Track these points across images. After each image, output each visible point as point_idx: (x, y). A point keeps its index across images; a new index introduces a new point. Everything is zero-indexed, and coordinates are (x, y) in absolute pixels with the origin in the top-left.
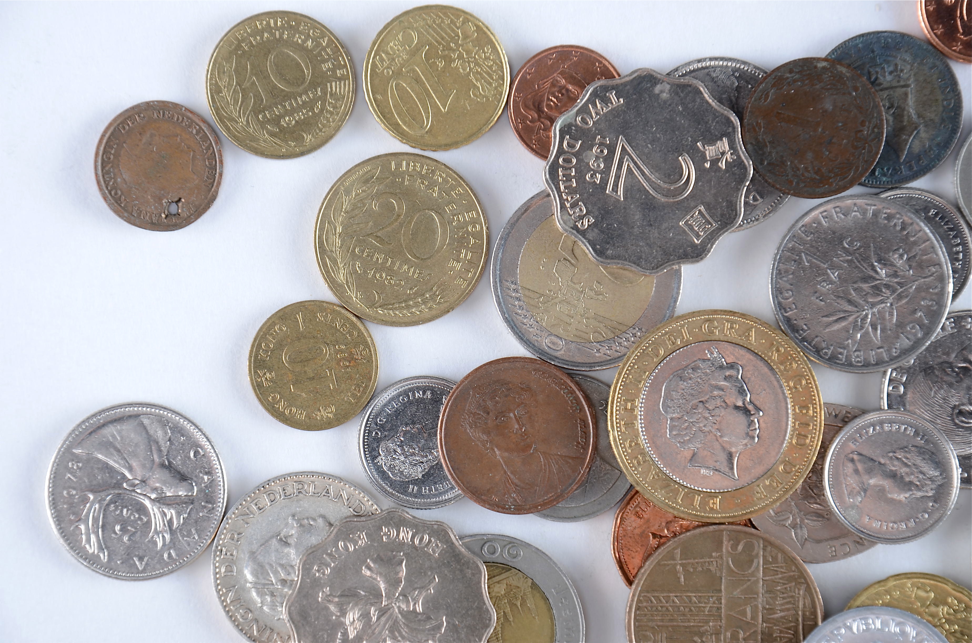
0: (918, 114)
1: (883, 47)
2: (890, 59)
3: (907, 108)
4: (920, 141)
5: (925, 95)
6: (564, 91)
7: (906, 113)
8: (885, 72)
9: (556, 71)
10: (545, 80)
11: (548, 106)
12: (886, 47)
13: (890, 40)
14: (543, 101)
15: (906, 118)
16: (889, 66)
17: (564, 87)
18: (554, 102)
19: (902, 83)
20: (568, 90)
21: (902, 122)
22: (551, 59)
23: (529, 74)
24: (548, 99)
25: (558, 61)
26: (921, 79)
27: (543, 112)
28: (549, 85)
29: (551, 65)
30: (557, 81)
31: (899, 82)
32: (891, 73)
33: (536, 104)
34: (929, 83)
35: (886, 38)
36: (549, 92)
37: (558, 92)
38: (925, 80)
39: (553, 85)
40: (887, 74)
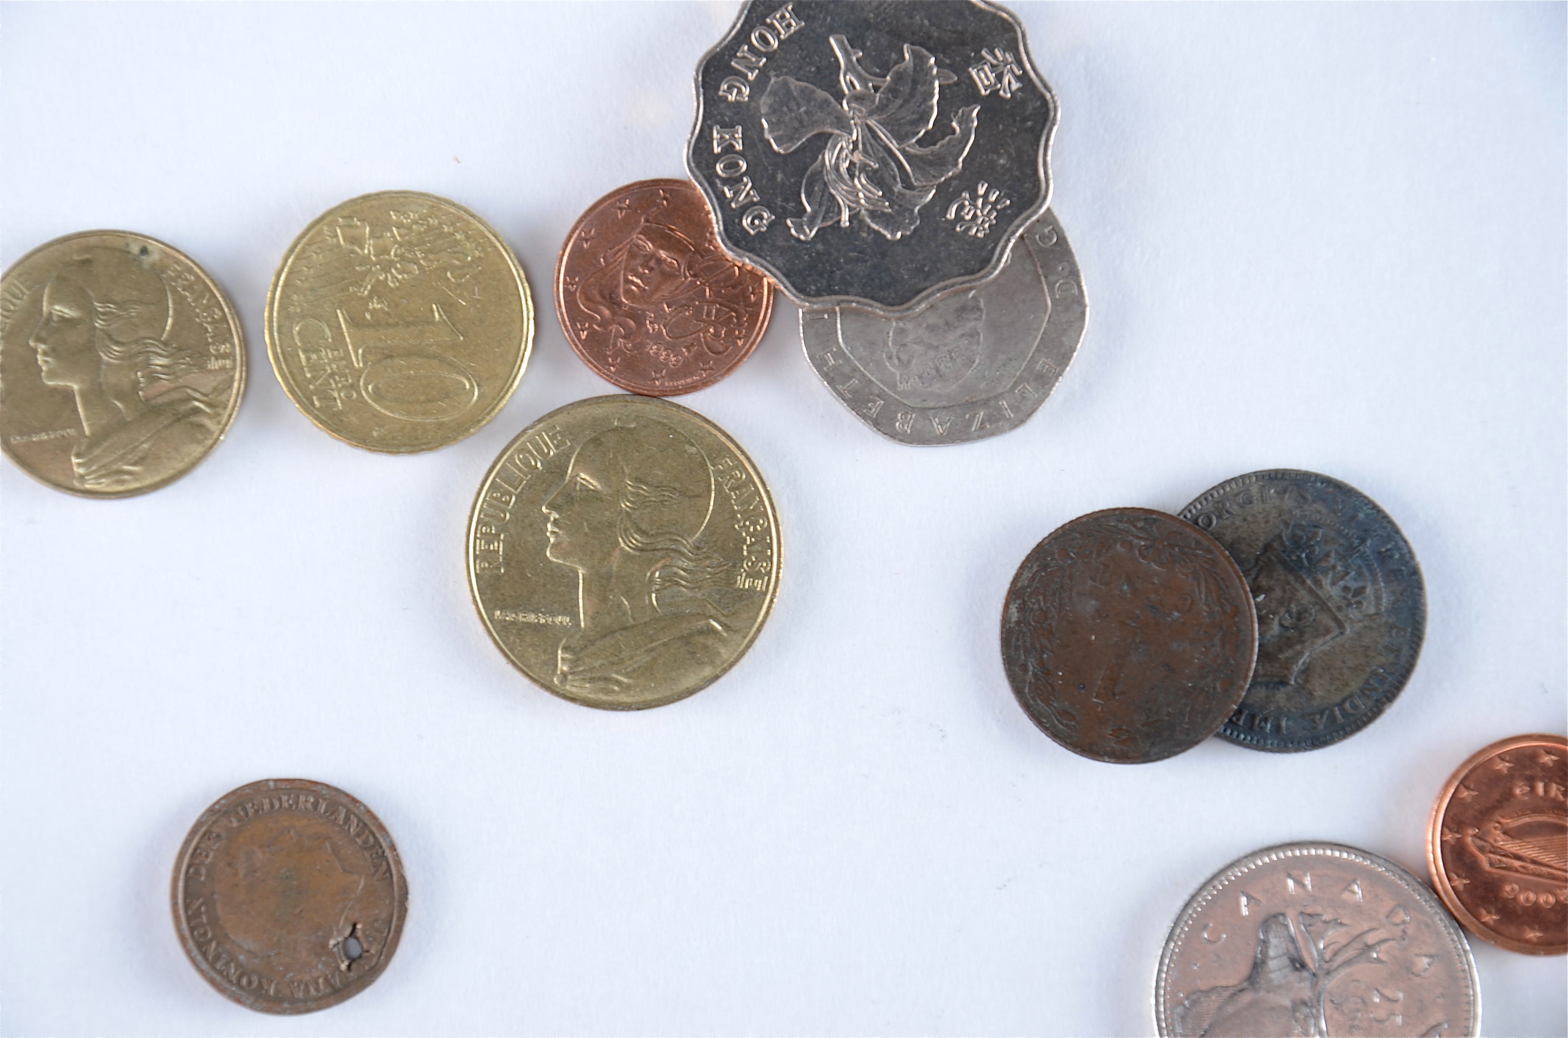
0: (1307, 669)
1: (1380, 553)
2: (1366, 573)
3: (1307, 644)
4: (1267, 697)
5: (1344, 662)
6: (652, 263)
7: (1298, 647)
8: (1342, 578)
9: (634, 229)
10: (617, 248)
11: (628, 292)
12: (1383, 558)
13: (1397, 556)
14: (617, 286)
15: (1289, 653)
16: (1355, 580)
17: (653, 256)
18: (637, 286)
19: (1340, 616)
20: (659, 261)
21: (1281, 650)
22: (621, 209)
23: (587, 241)
24: (628, 282)
25: (636, 209)
26: (1367, 641)
27: (620, 304)
28: (625, 257)
29: (623, 218)
30: (638, 246)
31: (1340, 609)
32: (1346, 589)
33: (606, 293)
34: (1367, 656)
35: (1397, 548)
36: (626, 269)
37: (642, 266)
38: (1367, 648)
39: (632, 255)
40: (1342, 583)
